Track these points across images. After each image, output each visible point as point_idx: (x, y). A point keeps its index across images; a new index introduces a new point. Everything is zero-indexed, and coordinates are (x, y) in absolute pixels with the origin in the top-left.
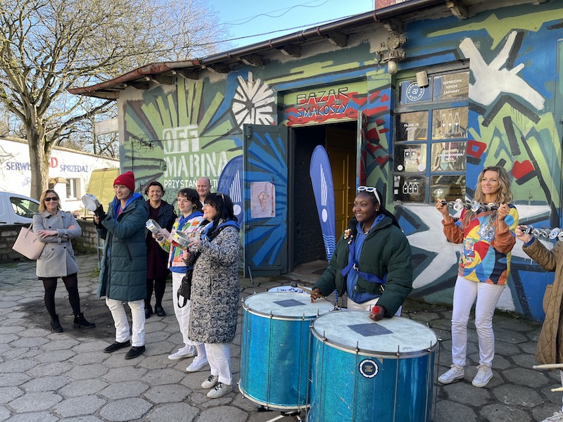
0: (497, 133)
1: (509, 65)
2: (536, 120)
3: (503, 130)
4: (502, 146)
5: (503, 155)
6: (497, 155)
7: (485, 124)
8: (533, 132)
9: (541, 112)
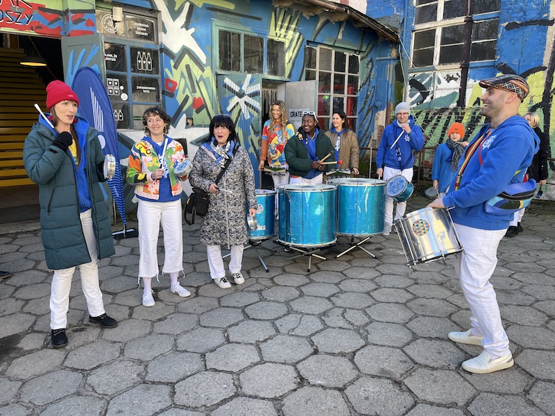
0: (182, 75)
1: (187, 26)
2: (203, 70)
3: (186, 74)
4: (186, 86)
5: (187, 92)
6: (184, 92)
7: (176, 67)
8: (202, 79)
9: (206, 65)
